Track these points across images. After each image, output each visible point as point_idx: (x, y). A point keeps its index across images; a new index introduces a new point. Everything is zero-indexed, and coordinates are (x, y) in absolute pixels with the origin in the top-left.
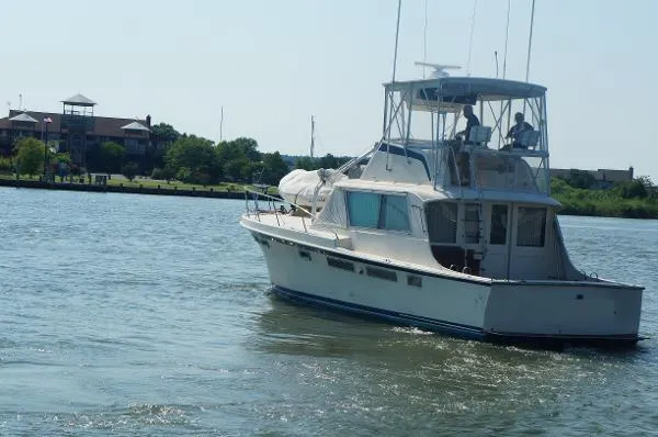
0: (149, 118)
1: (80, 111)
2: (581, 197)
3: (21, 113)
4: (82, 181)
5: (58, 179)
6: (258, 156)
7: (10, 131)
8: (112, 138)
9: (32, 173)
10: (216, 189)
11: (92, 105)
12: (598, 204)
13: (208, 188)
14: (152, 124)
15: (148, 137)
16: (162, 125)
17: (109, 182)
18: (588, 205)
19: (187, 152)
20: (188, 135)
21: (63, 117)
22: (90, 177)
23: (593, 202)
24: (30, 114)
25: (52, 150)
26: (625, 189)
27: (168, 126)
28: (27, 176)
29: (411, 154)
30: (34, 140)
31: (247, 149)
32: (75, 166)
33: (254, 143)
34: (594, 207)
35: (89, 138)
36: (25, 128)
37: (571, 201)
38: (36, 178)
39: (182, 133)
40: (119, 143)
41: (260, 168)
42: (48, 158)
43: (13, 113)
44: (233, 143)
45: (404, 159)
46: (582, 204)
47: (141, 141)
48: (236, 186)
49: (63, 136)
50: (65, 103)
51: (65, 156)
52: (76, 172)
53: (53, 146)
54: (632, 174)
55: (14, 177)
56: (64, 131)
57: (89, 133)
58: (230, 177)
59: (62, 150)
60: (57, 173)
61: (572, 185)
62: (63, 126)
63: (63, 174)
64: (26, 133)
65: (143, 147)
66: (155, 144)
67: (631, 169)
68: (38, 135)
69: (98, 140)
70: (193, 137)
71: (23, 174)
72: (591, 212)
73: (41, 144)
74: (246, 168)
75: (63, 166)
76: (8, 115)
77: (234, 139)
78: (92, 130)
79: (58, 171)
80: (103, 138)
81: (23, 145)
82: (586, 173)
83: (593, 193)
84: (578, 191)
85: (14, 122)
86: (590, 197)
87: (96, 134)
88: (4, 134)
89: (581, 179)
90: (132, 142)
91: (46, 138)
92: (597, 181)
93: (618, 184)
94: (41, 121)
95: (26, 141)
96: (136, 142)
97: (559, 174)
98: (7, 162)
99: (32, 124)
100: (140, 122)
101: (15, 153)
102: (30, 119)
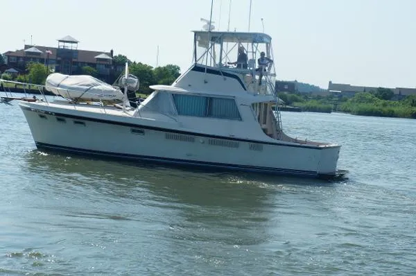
0: (112, 51)
1: (69, 46)
2: (385, 105)
3: (31, 47)
7: (24, 58)
8: (89, 64)
11: (76, 42)
12: (396, 109)
14: (114, 55)
15: (111, 63)
16: (120, 56)
18: (389, 110)
20: (137, 63)
21: (58, 50)
23: (393, 109)
24: (37, 47)
25: (51, 71)
26: (413, 100)
27: (124, 57)
29: (226, 74)
30: (40, 64)
31: (173, 72)
33: (179, 68)
34: (393, 111)
35: (75, 63)
36: (34, 56)
37: (378, 107)
40: (93, 67)
43: (27, 47)
44: (164, 68)
45: (221, 77)
46: (385, 109)
47: (107, 66)
49: (58, 62)
50: (60, 41)
53: (51, 68)
55: (27, 87)
56: (59, 59)
57: (74, 60)
59: (57, 71)
61: (379, 97)
62: (58, 56)
64: (35, 59)
65: (108, 70)
66: (115, 67)
68: (42, 61)
69: (80, 65)
70: (140, 63)
72: (391, 115)
73: (44, 67)
76: (23, 48)
78: (76, 58)
80: (83, 63)
81: (33, 67)
83: (392, 102)
84: (382, 101)
85: (27, 52)
86: (391, 105)
87: (79, 61)
88: (21, 60)
89: (385, 94)
90: (101, 66)
91: (47, 63)
92: (395, 95)
93: (408, 97)
94: (44, 52)
95: (35, 65)
96: (104, 66)
97: (371, 90)
98: (22, 78)
99: (39, 54)
100: (106, 54)
101: (28, 72)
102: (38, 51)
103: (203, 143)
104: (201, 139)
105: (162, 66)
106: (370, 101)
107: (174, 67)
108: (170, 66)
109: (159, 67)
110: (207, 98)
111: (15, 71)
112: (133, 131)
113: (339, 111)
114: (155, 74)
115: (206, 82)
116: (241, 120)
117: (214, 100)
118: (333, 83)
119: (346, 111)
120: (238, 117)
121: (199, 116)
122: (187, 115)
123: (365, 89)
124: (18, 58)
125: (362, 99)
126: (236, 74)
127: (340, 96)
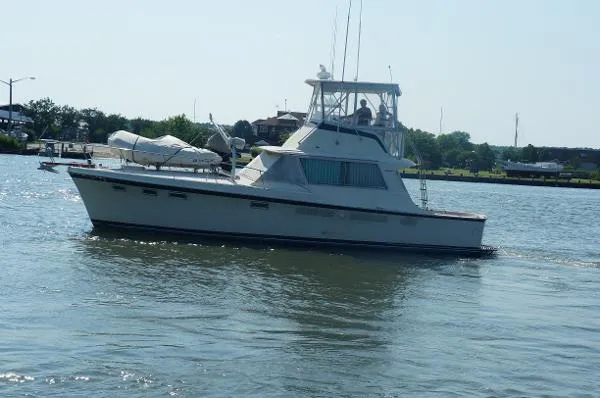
3: (285, 113)
6: (471, 146)
7: (278, 128)
10: (436, 173)
13: (430, 172)
20: (415, 129)
24: (293, 114)
31: (462, 140)
33: (468, 136)
36: (289, 125)
39: (409, 128)
41: (473, 156)
43: (280, 114)
44: (450, 136)
45: (356, 137)
48: (452, 170)
58: (447, 164)
64: (289, 129)
70: (418, 131)
74: (459, 156)
76: (276, 115)
77: (452, 133)
85: (281, 120)
88: (273, 130)
94: (301, 119)
99: (293, 122)
102: (293, 118)
103: (345, 217)
104: (342, 213)
105: (446, 133)
107: (462, 134)
109: (443, 135)
110: (342, 163)
112: (253, 205)
114: (438, 143)
115: (337, 143)
116: (386, 188)
117: (351, 165)
120: (383, 185)
121: (334, 184)
122: (319, 183)
124: (270, 127)
126: (374, 133)
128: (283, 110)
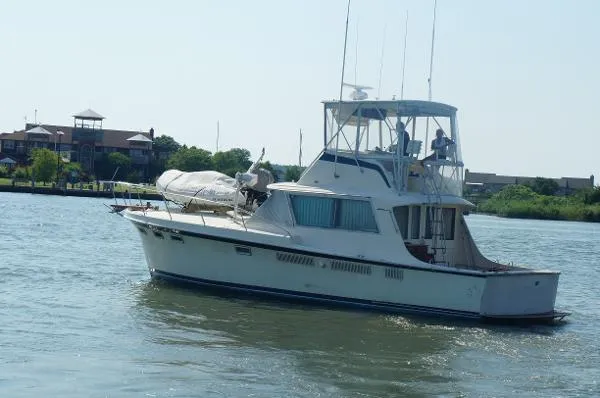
0: (152, 131)
1: (90, 124)
2: (546, 203)
3: (35, 126)
4: (91, 187)
5: (69, 186)
7: (25, 143)
8: (119, 149)
9: (46, 180)
11: (100, 119)
12: (563, 209)
14: (155, 136)
15: (151, 148)
16: (164, 137)
17: (116, 189)
18: (553, 211)
19: (186, 162)
20: (189, 146)
21: (75, 130)
22: (98, 184)
23: (557, 207)
24: (44, 127)
25: (64, 160)
26: (586, 195)
27: (169, 138)
28: (42, 183)
29: (363, 164)
30: (48, 151)
31: (240, 159)
32: (84, 174)
33: (248, 153)
34: (558, 212)
35: (99, 149)
36: (40, 140)
37: (538, 205)
38: (50, 185)
40: (125, 154)
42: (61, 166)
43: (29, 126)
44: (228, 153)
45: (356, 169)
46: (547, 209)
47: (146, 152)
49: (74, 147)
50: (77, 117)
51: (76, 166)
52: (86, 180)
53: (65, 157)
54: (592, 183)
55: (30, 184)
56: (75, 142)
57: (97, 144)
59: (73, 159)
60: (69, 180)
61: (537, 192)
62: (74, 139)
63: (74, 181)
64: (40, 145)
65: (147, 157)
66: (157, 154)
67: (592, 177)
68: (51, 146)
69: (106, 151)
71: (38, 181)
72: (556, 216)
73: (54, 154)
75: (74, 175)
76: (24, 128)
77: (229, 150)
78: (100, 141)
79: (69, 179)
80: (111, 149)
81: (38, 155)
82: (551, 181)
83: (556, 199)
84: (543, 197)
85: (30, 134)
86: (555, 203)
87: (104, 145)
88: (21, 146)
89: (546, 187)
90: (136, 153)
91: (58, 149)
92: (561, 189)
93: (580, 191)
94: (55, 133)
95: (41, 151)
96: (141, 152)
97: (526, 182)
98: (23, 171)
99: (46, 136)
100: (144, 134)
101: (30, 163)
102: (46, 132)
103: (324, 266)
104: (321, 261)
105: (224, 151)
106: (525, 197)
108: (237, 151)
109: (221, 153)
110: (333, 200)
111: (12, 161)
113: (481, 212)
114: (215, 162)
115: (337, 177)
116: (378, 232)
117: (344, 204)
118: (470, 171)
119: (491, 212)
120: (374, 228)
122: (308, 225)
123: (517, 180)
124: (17, 142)
125: (512, 194)
126: (376, 163)
127: (482, 190)
128: (31, 122)
